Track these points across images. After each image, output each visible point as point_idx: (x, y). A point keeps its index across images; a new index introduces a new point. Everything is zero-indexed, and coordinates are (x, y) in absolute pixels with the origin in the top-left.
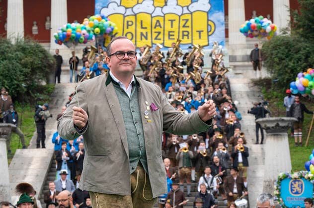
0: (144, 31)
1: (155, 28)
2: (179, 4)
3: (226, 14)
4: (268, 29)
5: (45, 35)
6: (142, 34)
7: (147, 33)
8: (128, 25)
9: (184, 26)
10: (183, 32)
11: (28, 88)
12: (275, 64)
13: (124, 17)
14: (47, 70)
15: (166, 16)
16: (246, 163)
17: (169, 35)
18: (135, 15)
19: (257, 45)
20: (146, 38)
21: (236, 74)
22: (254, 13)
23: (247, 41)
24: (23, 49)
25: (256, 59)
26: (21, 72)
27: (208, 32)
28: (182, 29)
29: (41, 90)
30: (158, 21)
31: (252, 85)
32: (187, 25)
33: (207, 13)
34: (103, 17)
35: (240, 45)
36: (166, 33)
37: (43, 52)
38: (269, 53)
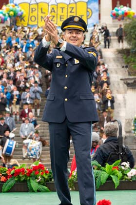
0: (43, 15)
1: (51, 13)
3: (99, 3)
6: (42, 17)
8: (32, 11)
9: (71, 12)
10: (70, 16)
12: (133, 39)
13: (30, 5)
15: (59, 5)
16: (112, 107)
17: (61, 18)
18: (37, 4)
19: (121, 26)
22: (118, 2)
23: (113, 22)
27: (87, 16)
28: (69, 14)
30: (53, 8)
31: (117, 53)
32: (73, 11)
33: (87, 3)
34: (16, 5)
36: (59, 16)
38: (129, 31)
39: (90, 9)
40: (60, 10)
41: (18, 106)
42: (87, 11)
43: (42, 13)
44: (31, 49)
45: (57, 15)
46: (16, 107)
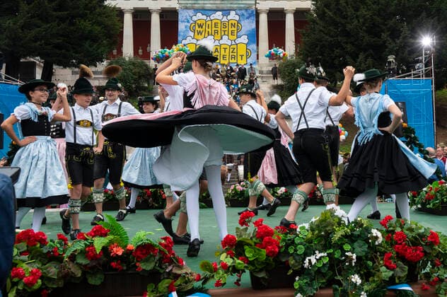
2: (229, 38)
3: (258, 45)
4: (282, 55)
5: (147, 55)
9: (232, 52)
10: (232, 55)
11: (137, 87)
12: (286, 76)
13: (196, 45)
14: (149, 77)
15: (221, 46)
17: (223, 57)
19: (275, 65)
21: (263, 82)
22: (274, 45)
23: (270, 62)
24: (134, 64)
25: (275, 73)
26: (132, 77)
27: (247, 56)
29: (145, 89)
30: (217, 49)
31: (272, 88)
32: (234, 51)
33: (246, 44)
34: (185, 45)
35: (265, 64)
37: (146, 66)
38: (283, 69)
39: (249, 50)
40: (223, 50)
42: (247, 52)
45: (220, 54)
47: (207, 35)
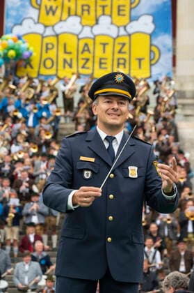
0: (68, 57)
1: (82, 52)
2: (114, 22)
3: (174, 36)
6: (65, 61)
7: (71, 60)
8: (47, 49)
9: (120, 52)
10: (119, 59)
13: (43, 37)
15: (97, 38)
17: (101, 63)
18: (57, 36)
20: (71, 66)
21: (186, 116)
27: (151, 60)
28: (117, 56)
30: (86, 45)
32: (123, 50)
33: (150, 36)
36: (97, 60)
39: (156, 46)
40: (99, 49)
41: (16, 229)
42: (151, 51)
43: (65, 52)
44: (43, 121)
45: (94, 57)
46: (12, 231)
47: (65, 15)
